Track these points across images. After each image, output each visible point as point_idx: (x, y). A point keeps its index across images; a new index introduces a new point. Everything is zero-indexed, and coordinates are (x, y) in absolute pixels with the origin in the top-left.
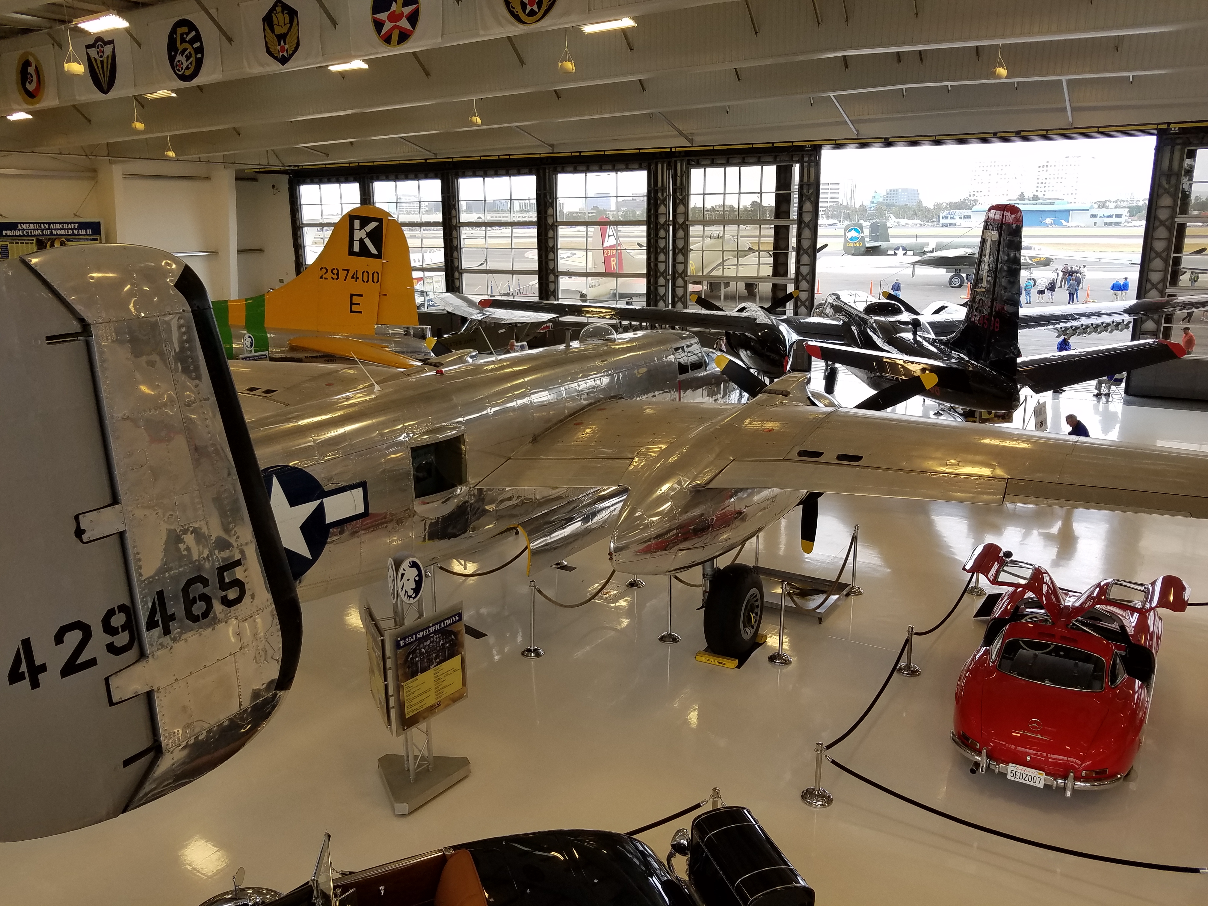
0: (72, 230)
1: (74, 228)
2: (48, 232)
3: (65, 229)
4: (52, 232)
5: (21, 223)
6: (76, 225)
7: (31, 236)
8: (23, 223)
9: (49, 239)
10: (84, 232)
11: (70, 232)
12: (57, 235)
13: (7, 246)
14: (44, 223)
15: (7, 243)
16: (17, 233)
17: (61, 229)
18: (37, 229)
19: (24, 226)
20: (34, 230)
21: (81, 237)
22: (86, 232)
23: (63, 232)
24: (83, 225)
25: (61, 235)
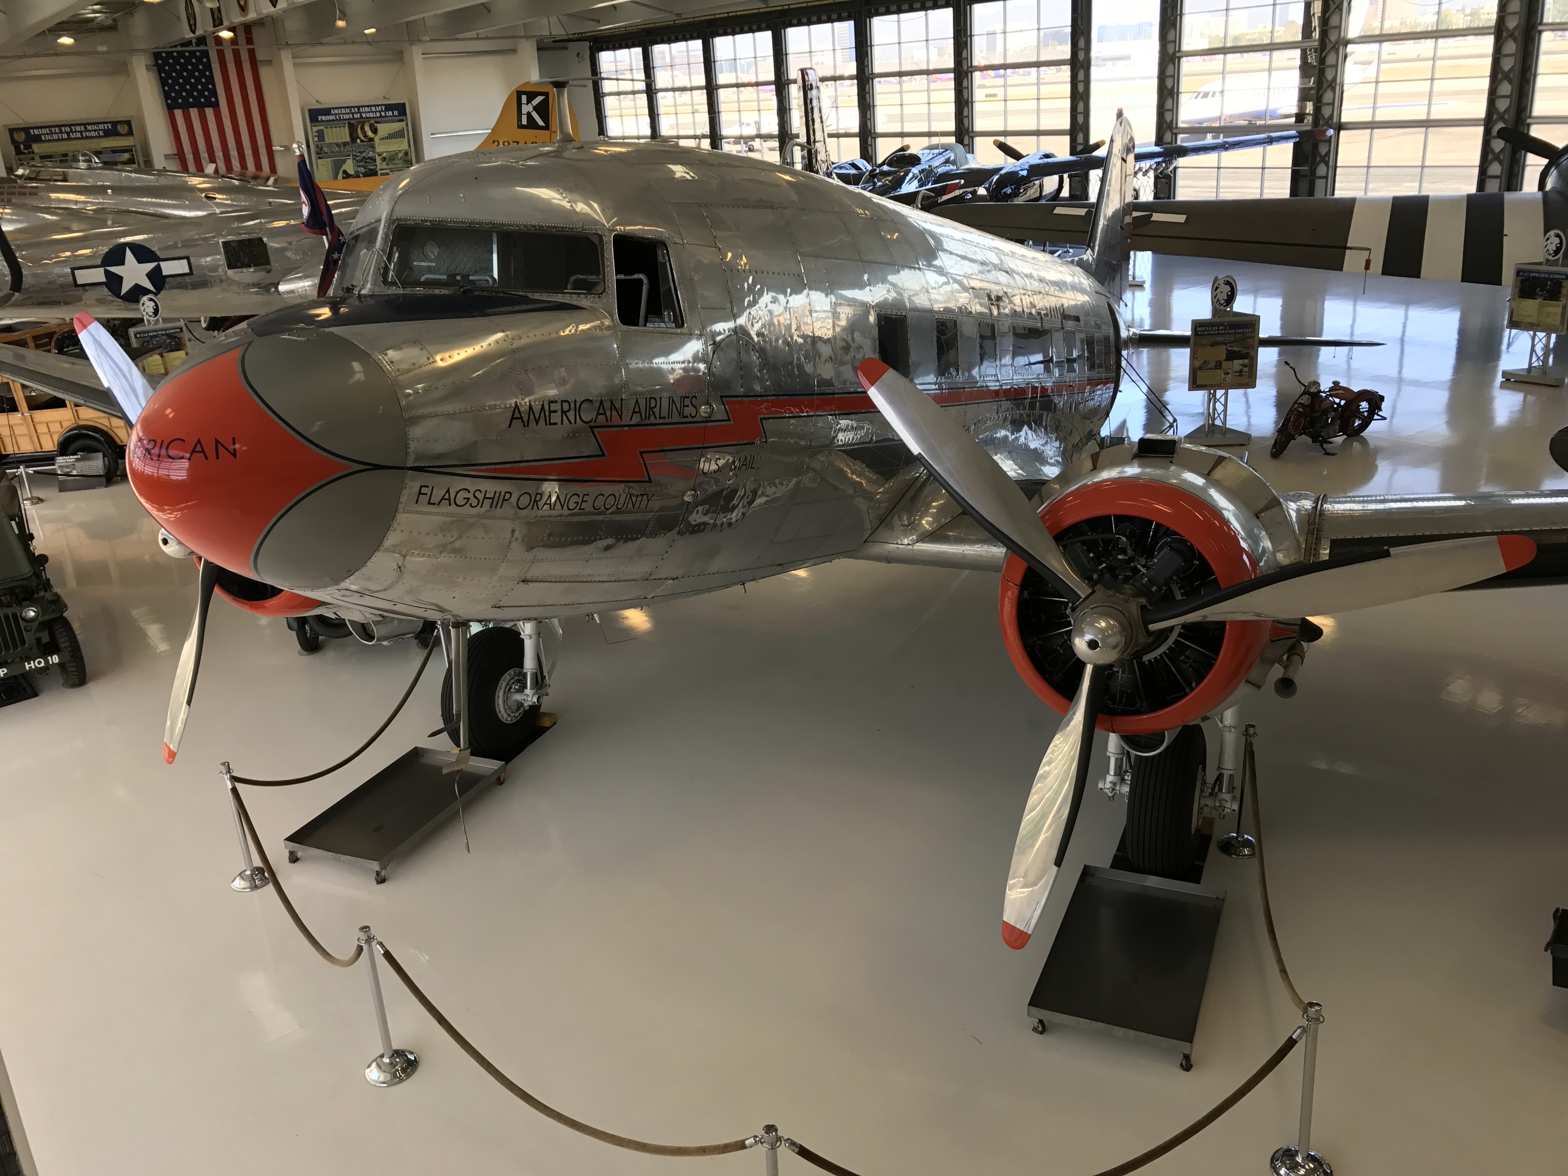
0: (380, 112)
1: (382, 111)
2: (358, 116)
3: (373, 112)
4: (361, 116)
5: (334, 108)
6: (383, 107)
7: (344, 119)
8: (336, 108)
9: (359, 122)
10: (390, 113)
11: (378, 114)
12: (367, 118)
13: (323, 130)
14: (354, 107)
15: (323, 128)
16: (331, 118)
17: (369, 112)
18: (348, 113)
19: (336, 111)
20: (345, 114)
21: (389, 118)
22: (393, 113)
23: (371, 115)
24: (389, 107)
25: (370, 118)
